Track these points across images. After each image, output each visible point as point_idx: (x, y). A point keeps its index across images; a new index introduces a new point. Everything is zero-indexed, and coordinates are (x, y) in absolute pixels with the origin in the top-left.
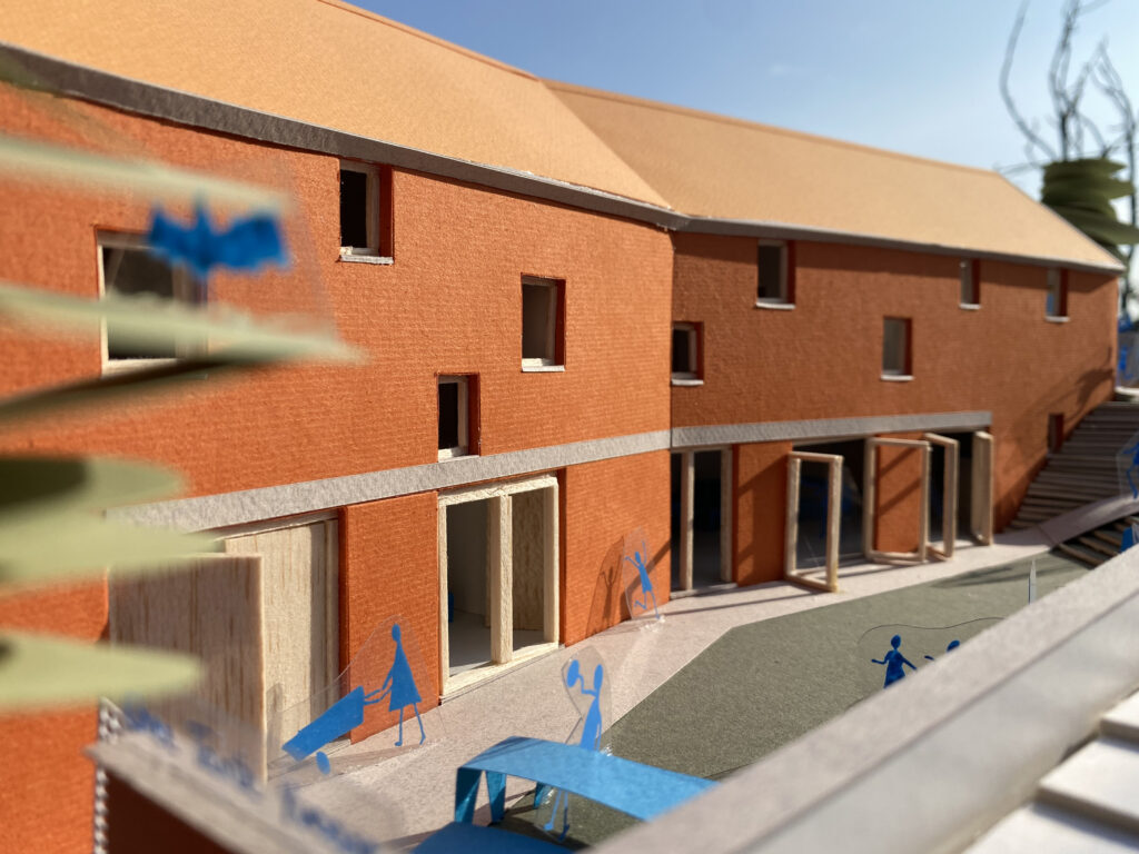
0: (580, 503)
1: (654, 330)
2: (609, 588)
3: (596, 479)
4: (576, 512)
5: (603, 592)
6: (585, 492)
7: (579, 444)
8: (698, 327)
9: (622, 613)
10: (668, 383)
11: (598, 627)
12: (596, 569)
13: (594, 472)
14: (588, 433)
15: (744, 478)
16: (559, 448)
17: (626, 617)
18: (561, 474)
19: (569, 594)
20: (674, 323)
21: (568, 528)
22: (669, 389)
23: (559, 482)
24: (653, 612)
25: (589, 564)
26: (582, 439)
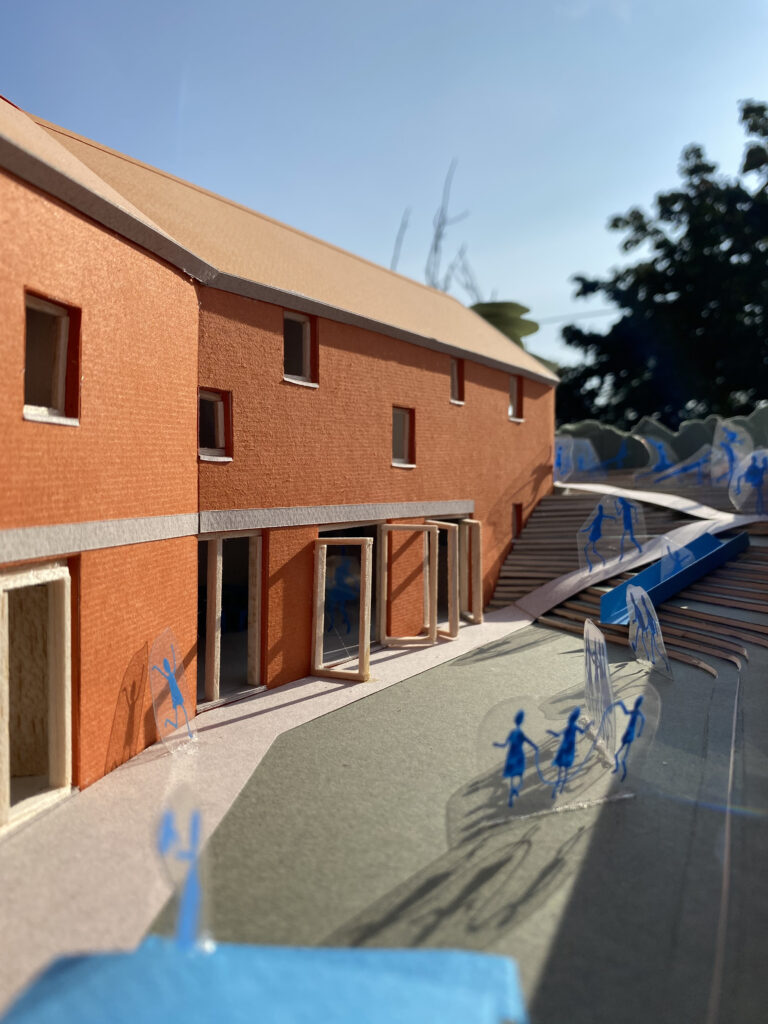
0: (97, 601)
1: (180, 393)
2: (132, 708)
3: (116, 570)
4: (92, 613)
5: (124, 713)
6: (104, 586)
7: (97, 523)
8: (226, 396)
9: (146, 737)
10: (195, 458)
11: (118, 758)
12: (117, 686)
13: (114, 560)
14: (107, 510)
15: (274, 567)
16: (72, 527)
17: (152, 740)
18: (73, 562)
19: (84, 721)
20: (201, 389)
21: (83, 634)
22: (196, 464)
23: (71, 572)
24: (183, 729)
25: (108, 680)
26: (101, 518)
